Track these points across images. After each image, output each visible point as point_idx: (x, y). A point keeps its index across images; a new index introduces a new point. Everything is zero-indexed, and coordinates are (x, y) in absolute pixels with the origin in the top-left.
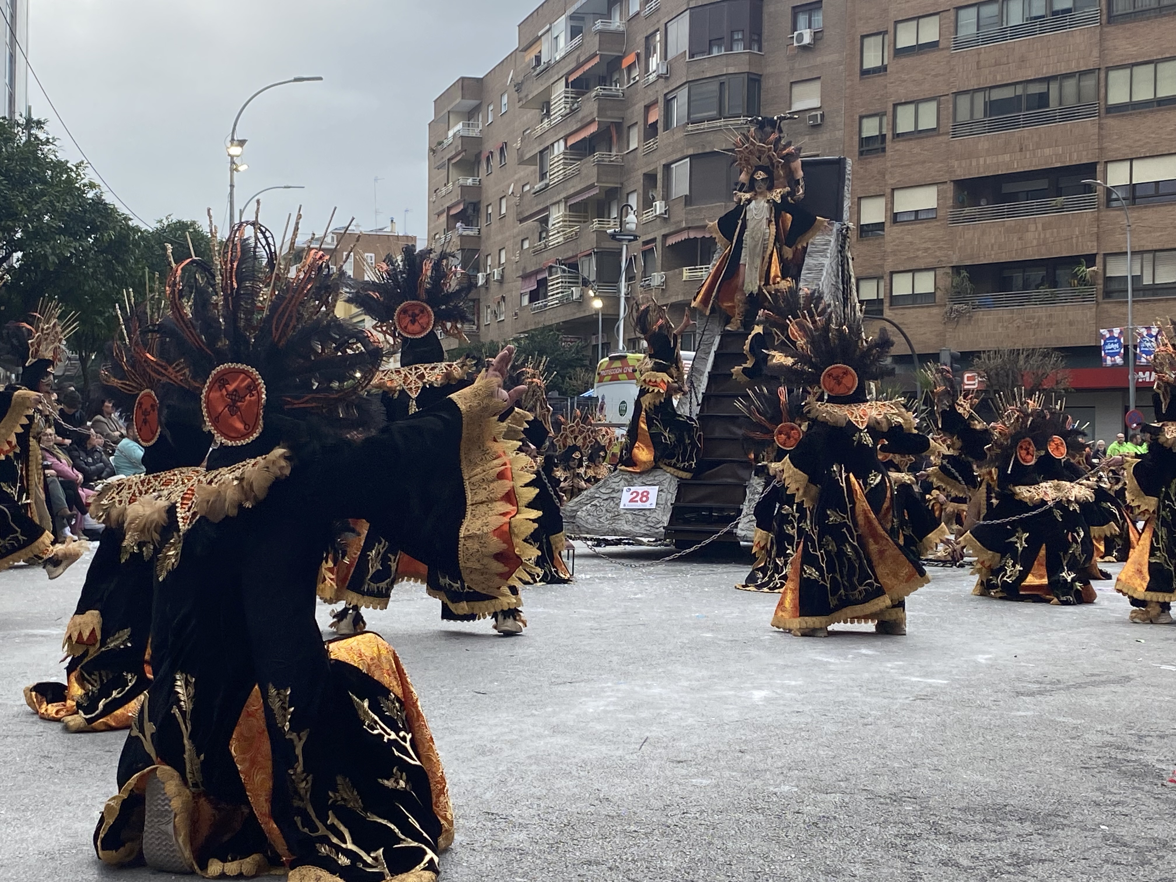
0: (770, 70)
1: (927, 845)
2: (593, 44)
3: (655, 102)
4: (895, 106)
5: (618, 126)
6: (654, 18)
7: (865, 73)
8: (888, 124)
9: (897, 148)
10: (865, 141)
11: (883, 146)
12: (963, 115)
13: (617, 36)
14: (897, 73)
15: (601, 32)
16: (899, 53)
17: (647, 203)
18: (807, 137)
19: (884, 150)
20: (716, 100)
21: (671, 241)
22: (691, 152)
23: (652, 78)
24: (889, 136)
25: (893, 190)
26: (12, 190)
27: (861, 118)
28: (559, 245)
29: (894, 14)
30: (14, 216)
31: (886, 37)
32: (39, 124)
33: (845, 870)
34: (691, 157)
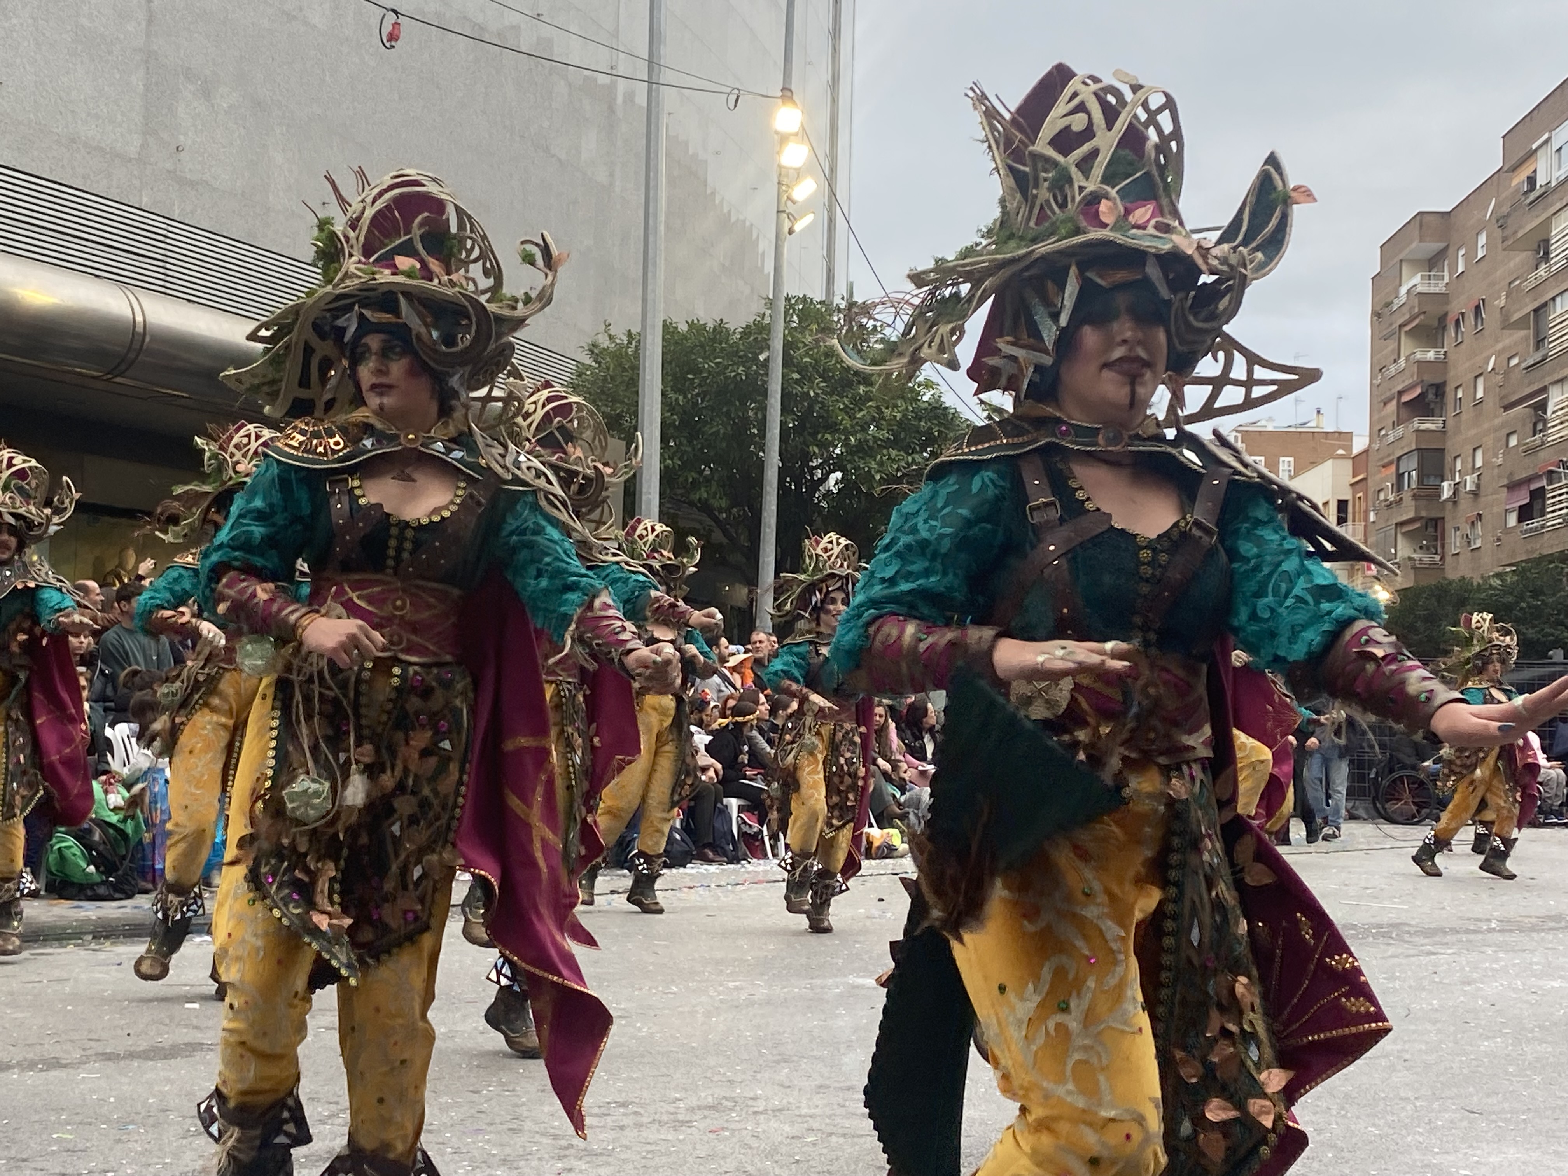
30: (833, 427)
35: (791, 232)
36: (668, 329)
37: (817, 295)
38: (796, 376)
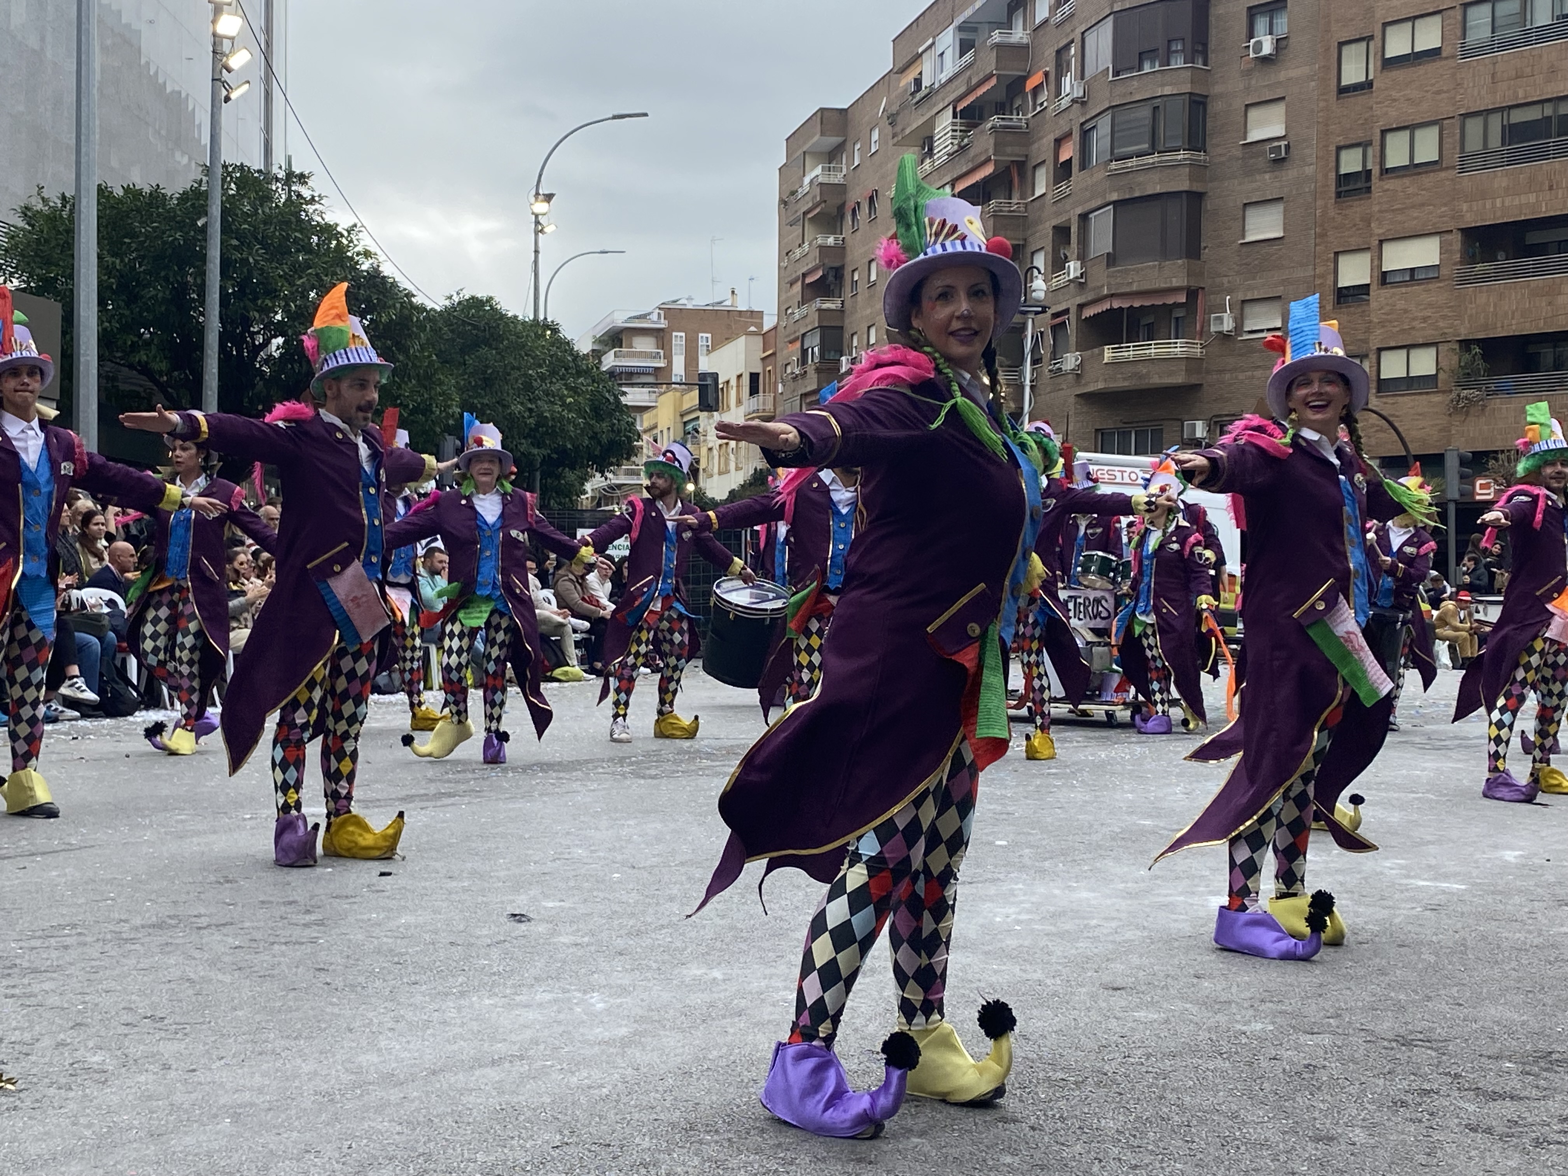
0: (1217, 89)
1: (1448, 1104)
2: (989, 63)
3: (1068, 135)
4: (1384, 133)
5: (1021, 165)
6: (1067, 27)
7: (1343, 91)
8: (1374, 156)
9: (1386, 187)
10: (1344, 179)
11: (1368, 185)
12: (1474, 144)
13: (1021, 50)
14: (1386, 89)
15: (998, 46)
16: (1389, 64)
17: (1058, 264)
18: (1267, 176)
19: (1369, 190)
20: (1147, 130)
21: (1089, 312)
22: (1115, 197)
23: (1065, 103)
24: (1376, 172)
25: (1381, 242)
26: (270, 261)
27: (1339, 149)
29: (1381, 15)
30: (273, 294)
31: (1372, 44)
32: (302, 178)
33: (1341, 1135)
34: (1115, 203)
35: (227, 99)
36: (103, 192)
37: (256, 163)
38: (235, 242)
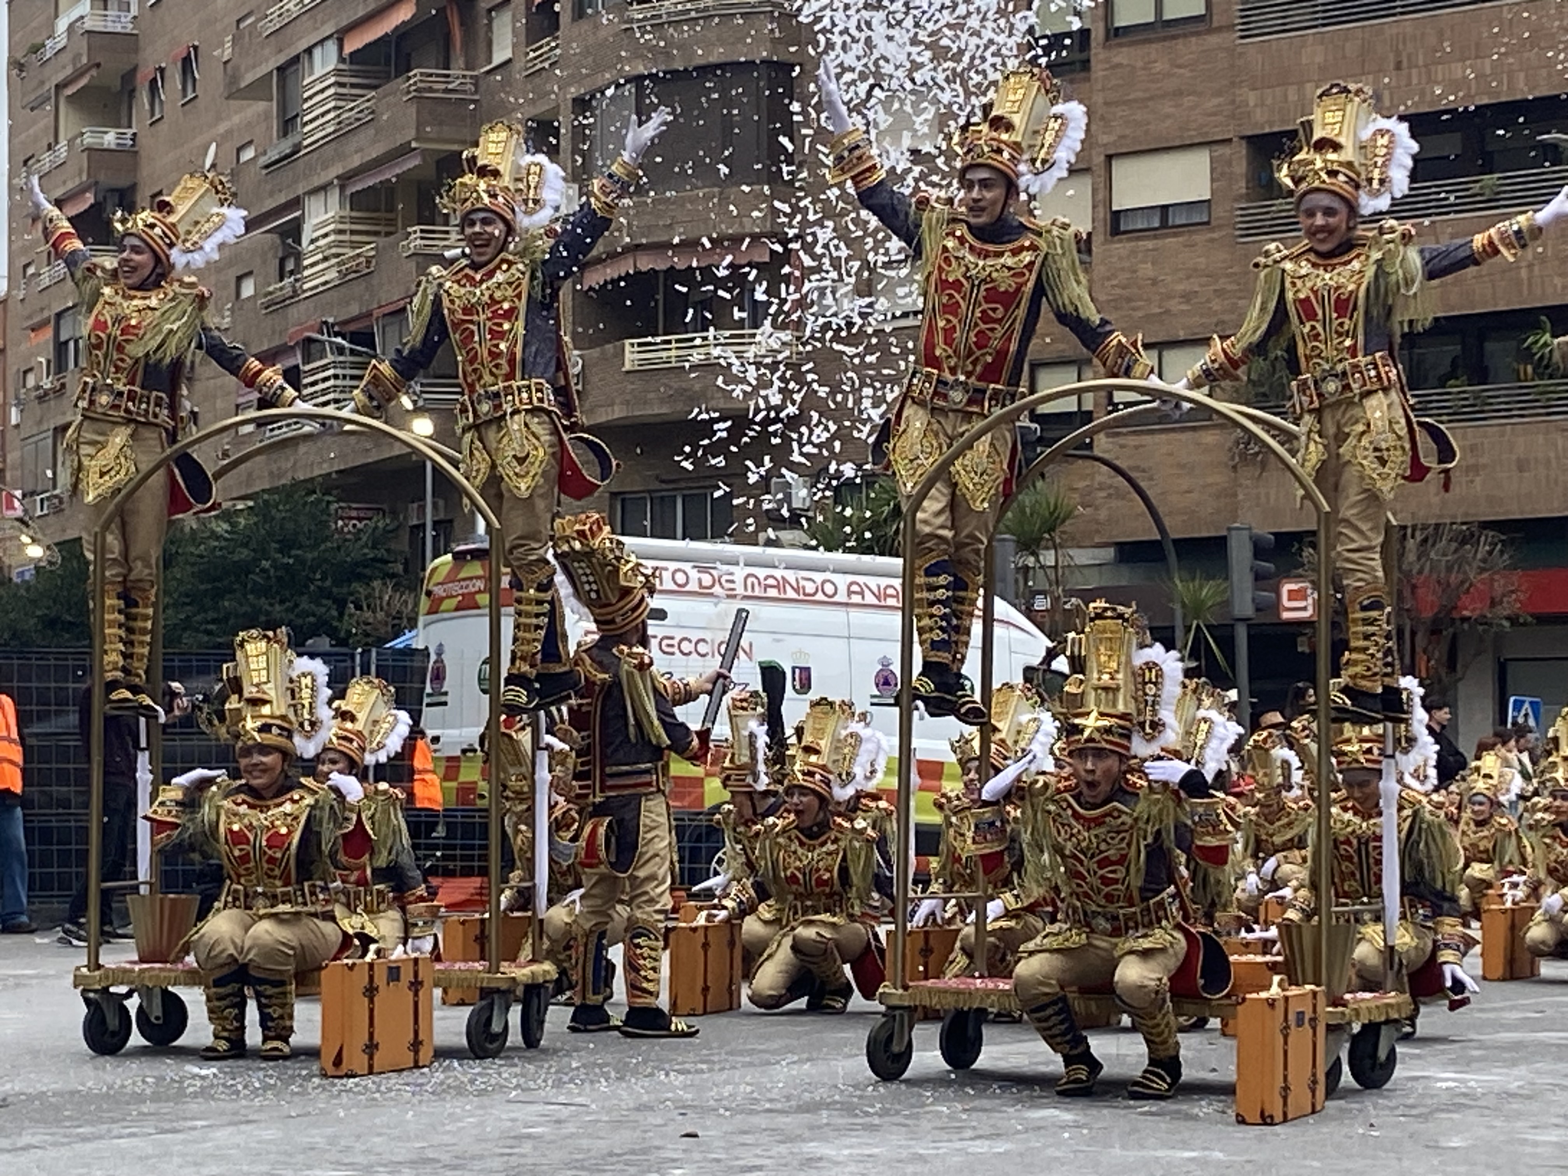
5: (466, 7)
8: (1094, 7)
9: (1116, 60)
10: (1042, 46)
11: (1083, 56)
19: (1086, 65)
21: (594, 278)
22: (638, 68)
24: (1098, 34)
25: (1109, 158)
28: (328, 288)
